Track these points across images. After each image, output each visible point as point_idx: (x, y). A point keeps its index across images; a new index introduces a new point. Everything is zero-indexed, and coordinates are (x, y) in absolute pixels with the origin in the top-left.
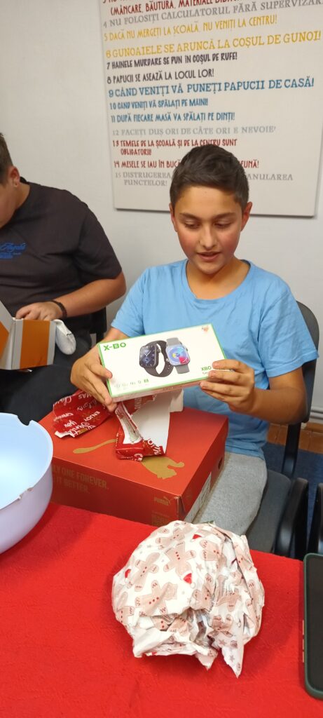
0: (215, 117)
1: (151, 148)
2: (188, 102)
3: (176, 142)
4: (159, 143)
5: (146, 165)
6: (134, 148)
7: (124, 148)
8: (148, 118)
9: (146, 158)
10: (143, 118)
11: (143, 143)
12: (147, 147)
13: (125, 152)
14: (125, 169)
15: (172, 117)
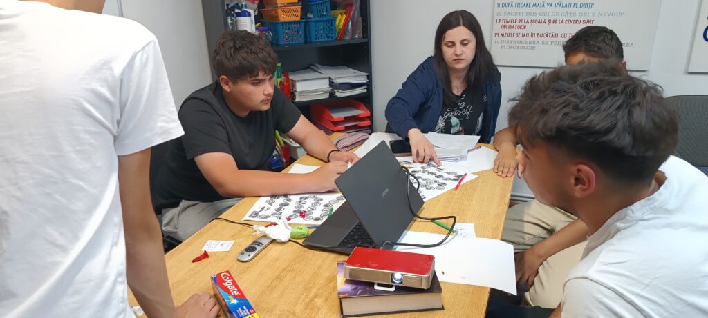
0: (579, 5)
1: (527, 25)
3: (547, 21)
4: (532, 22)
5: (521, 35)
6: (512, 25)
7: (504, 24)
8: (527, 5)
9: (522, 31)
10: (522, 5)
11: (520, 21)
12: (523, 24)
13: (505, 27)
14: (503, 38)
15: (546, 5)
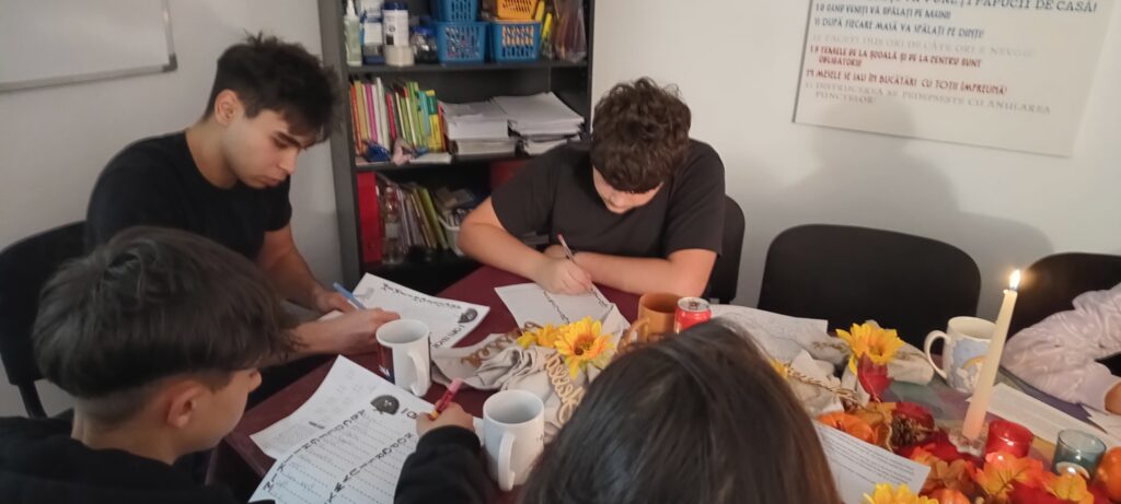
0: (957, 32)
1: (864, 59)
2: (924, 13)
3: (898, 56)
5: (851, 77)
6: (838, 57)
7: (824, 55)
8: (867, 25)
9: (853, 70)
10: (859, 24)
11: (852, 52)
12: (857, 57)
13: (825, 60)
14: (820, 80)
15: (899, 27)
